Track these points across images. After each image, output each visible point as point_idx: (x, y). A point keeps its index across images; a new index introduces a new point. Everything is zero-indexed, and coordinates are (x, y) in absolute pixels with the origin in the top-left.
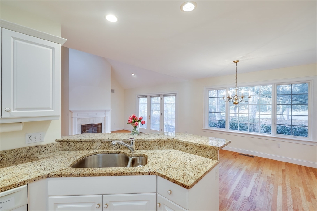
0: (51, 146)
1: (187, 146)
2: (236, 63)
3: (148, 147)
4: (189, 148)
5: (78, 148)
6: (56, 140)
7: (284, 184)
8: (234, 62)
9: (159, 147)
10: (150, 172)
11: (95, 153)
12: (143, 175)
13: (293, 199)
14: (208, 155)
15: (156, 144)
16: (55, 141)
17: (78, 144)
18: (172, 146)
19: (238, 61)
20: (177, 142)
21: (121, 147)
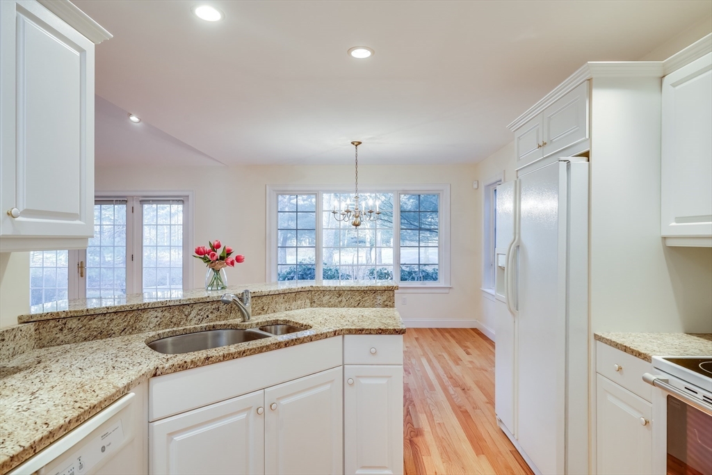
0: (15, 336)
1: (340, 295)
2: (356, 146)
3: (266, 309)
4: (344, 300)
5: (95, 333)
6: (20, 318)
7: (425, 354)
8: (353, 143)
9: (287, 305)
10: (336, 331)
11: (157, 337)
12: (326, 337)
13: (442, 367)
14: (379, 302)
15: (282, 300)
16: (16, 322)
17: (95, 323)
18: (308, 301)
19: (360, 143)
20: (319, 293)
21: (210, 316)
